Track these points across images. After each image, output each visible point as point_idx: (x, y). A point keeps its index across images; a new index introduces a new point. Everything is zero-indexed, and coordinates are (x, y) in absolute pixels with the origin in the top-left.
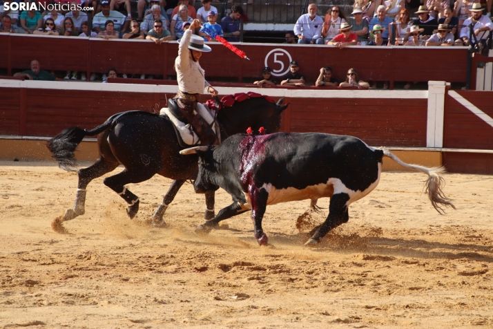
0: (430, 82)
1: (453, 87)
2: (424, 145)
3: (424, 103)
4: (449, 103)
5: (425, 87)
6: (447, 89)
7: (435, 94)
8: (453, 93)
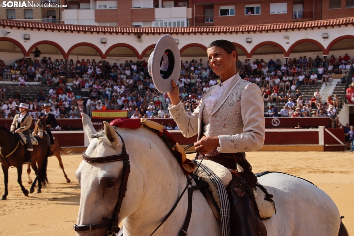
0: (319, 127)
1: (326, 128)
2: (318, 144)
3: (317, 133)
4: (325, 133)
5: (317, 128)
6: (324, 128)
7: (321, 130)
8: (326, 130)
